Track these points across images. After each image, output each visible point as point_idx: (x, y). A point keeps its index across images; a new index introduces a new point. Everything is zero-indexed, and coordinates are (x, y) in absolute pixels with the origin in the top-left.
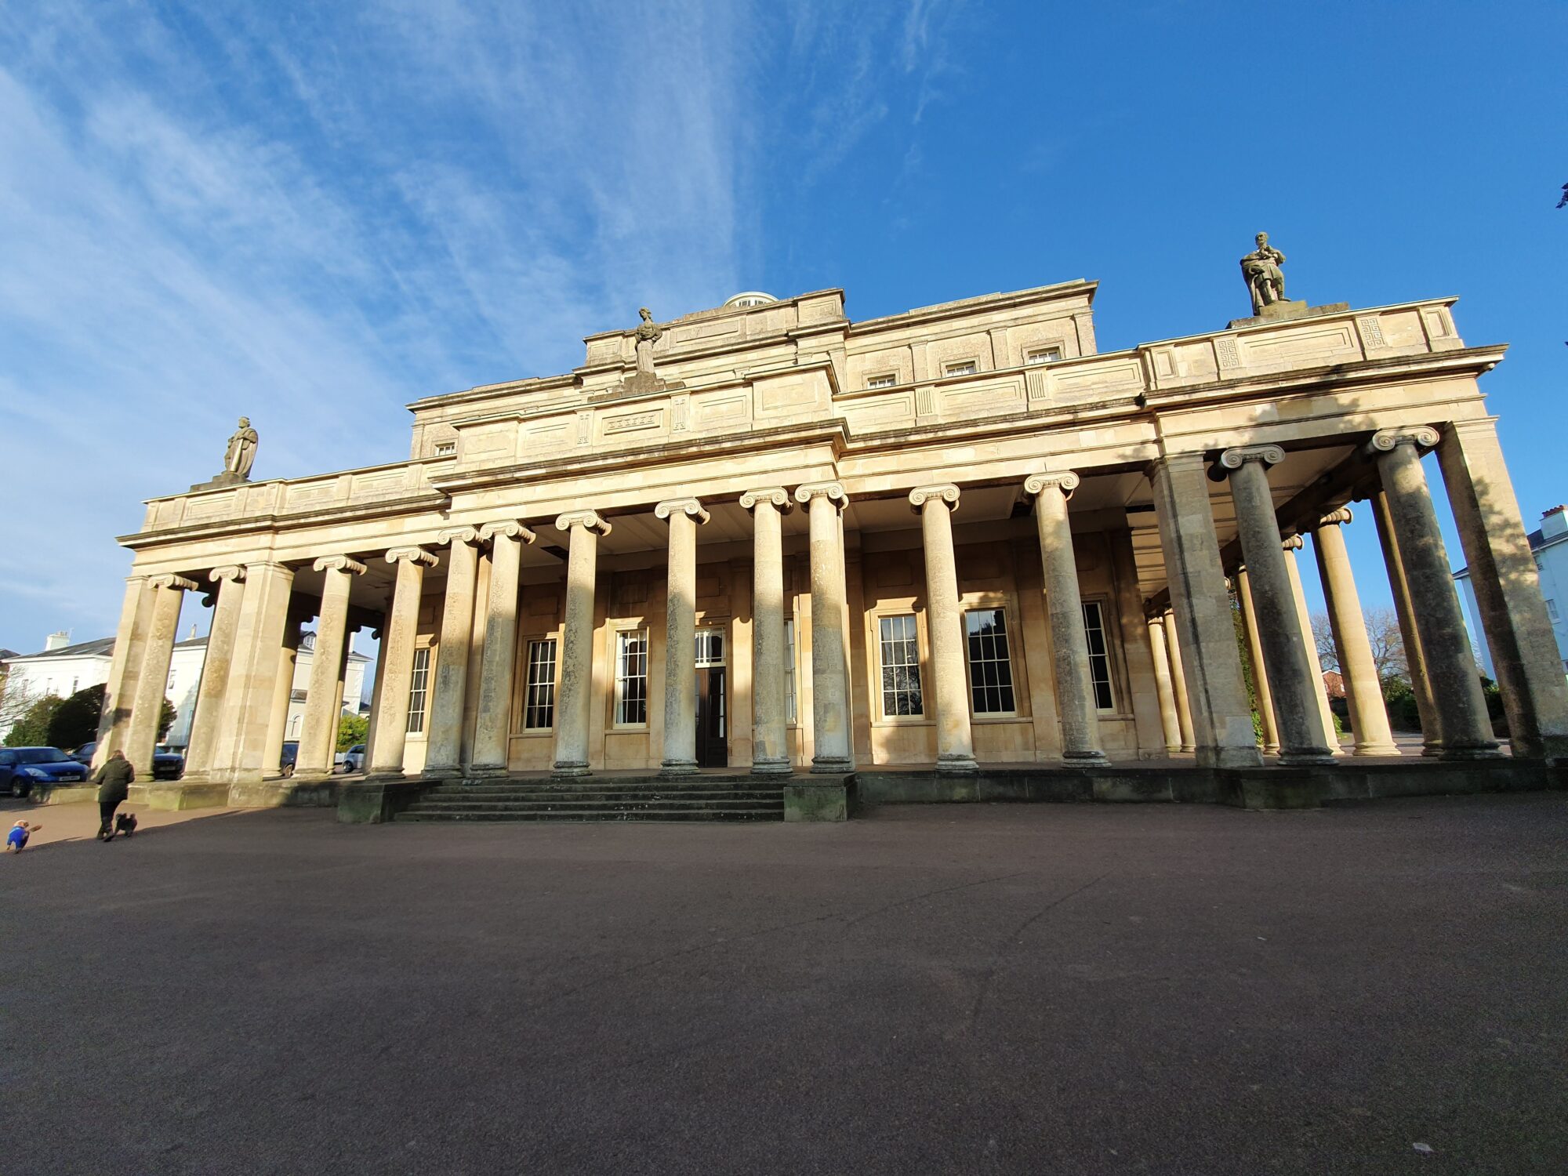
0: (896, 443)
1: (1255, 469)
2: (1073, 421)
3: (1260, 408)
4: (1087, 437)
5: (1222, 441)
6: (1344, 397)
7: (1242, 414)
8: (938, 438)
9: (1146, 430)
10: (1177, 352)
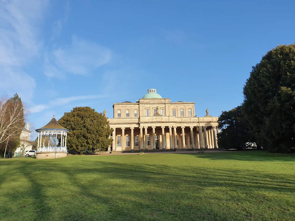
0: (180, 123)
1: (205, 128)
2: (194, 122)
3: (206, 123)
4: (194, 124)
5: (203, 125)
6: (211, 123)
7: (204, 124)
8: (184, 123)
9: (198, 124)
10: (201, 118)
